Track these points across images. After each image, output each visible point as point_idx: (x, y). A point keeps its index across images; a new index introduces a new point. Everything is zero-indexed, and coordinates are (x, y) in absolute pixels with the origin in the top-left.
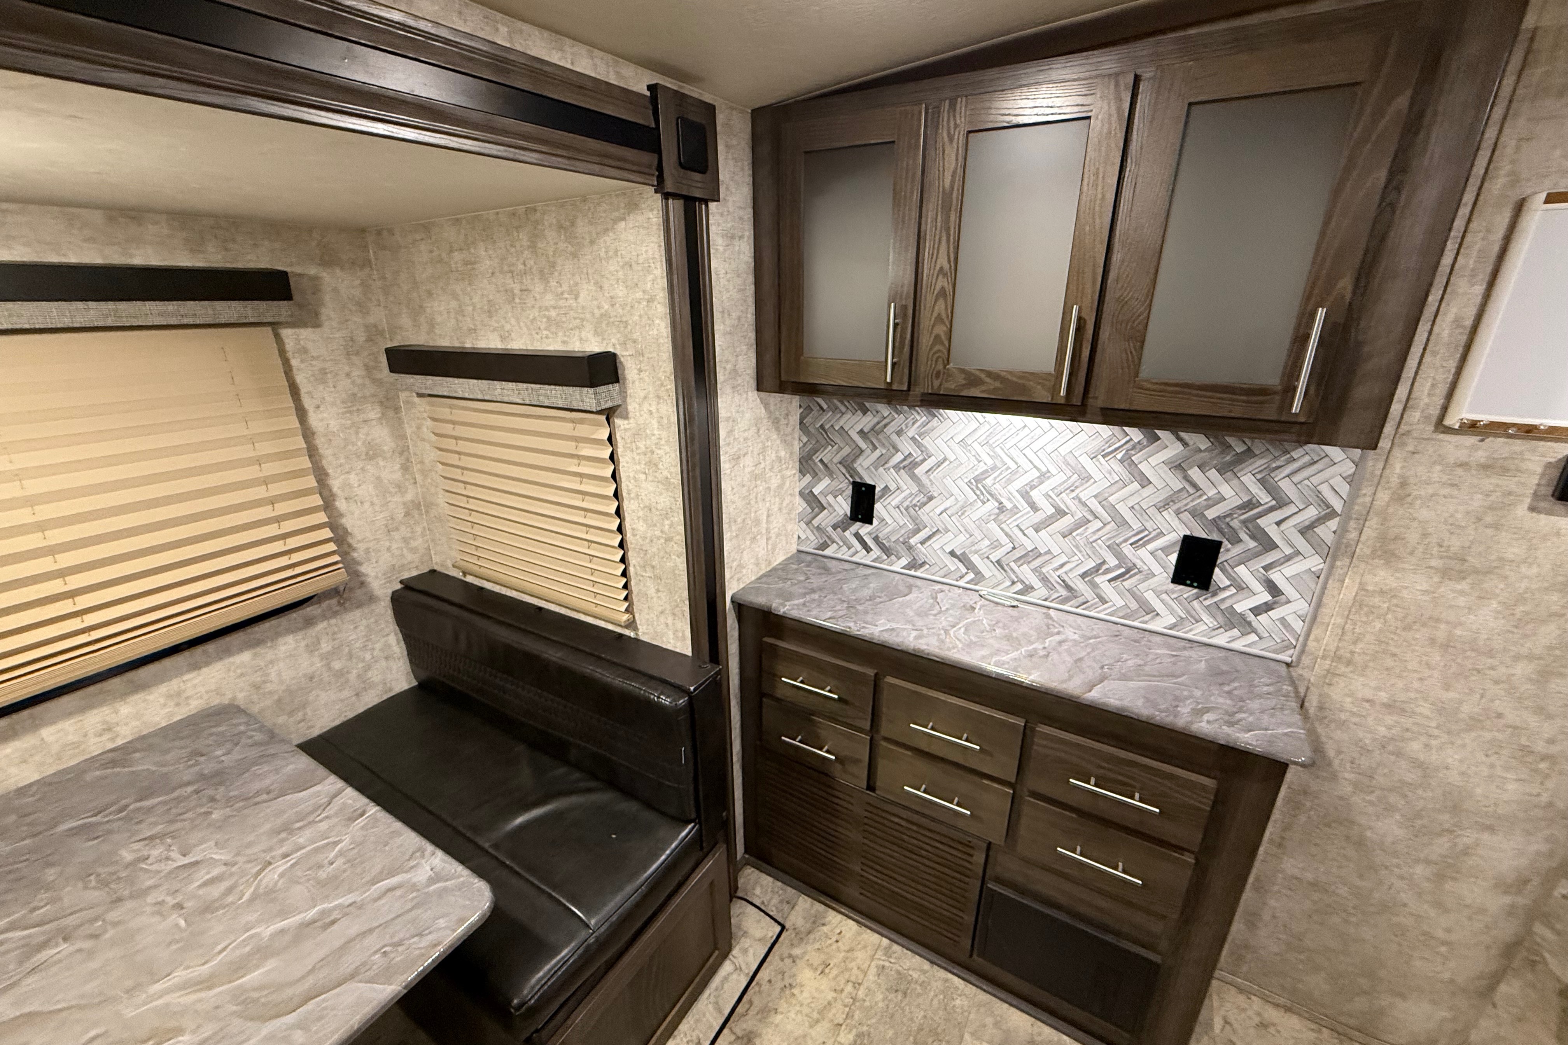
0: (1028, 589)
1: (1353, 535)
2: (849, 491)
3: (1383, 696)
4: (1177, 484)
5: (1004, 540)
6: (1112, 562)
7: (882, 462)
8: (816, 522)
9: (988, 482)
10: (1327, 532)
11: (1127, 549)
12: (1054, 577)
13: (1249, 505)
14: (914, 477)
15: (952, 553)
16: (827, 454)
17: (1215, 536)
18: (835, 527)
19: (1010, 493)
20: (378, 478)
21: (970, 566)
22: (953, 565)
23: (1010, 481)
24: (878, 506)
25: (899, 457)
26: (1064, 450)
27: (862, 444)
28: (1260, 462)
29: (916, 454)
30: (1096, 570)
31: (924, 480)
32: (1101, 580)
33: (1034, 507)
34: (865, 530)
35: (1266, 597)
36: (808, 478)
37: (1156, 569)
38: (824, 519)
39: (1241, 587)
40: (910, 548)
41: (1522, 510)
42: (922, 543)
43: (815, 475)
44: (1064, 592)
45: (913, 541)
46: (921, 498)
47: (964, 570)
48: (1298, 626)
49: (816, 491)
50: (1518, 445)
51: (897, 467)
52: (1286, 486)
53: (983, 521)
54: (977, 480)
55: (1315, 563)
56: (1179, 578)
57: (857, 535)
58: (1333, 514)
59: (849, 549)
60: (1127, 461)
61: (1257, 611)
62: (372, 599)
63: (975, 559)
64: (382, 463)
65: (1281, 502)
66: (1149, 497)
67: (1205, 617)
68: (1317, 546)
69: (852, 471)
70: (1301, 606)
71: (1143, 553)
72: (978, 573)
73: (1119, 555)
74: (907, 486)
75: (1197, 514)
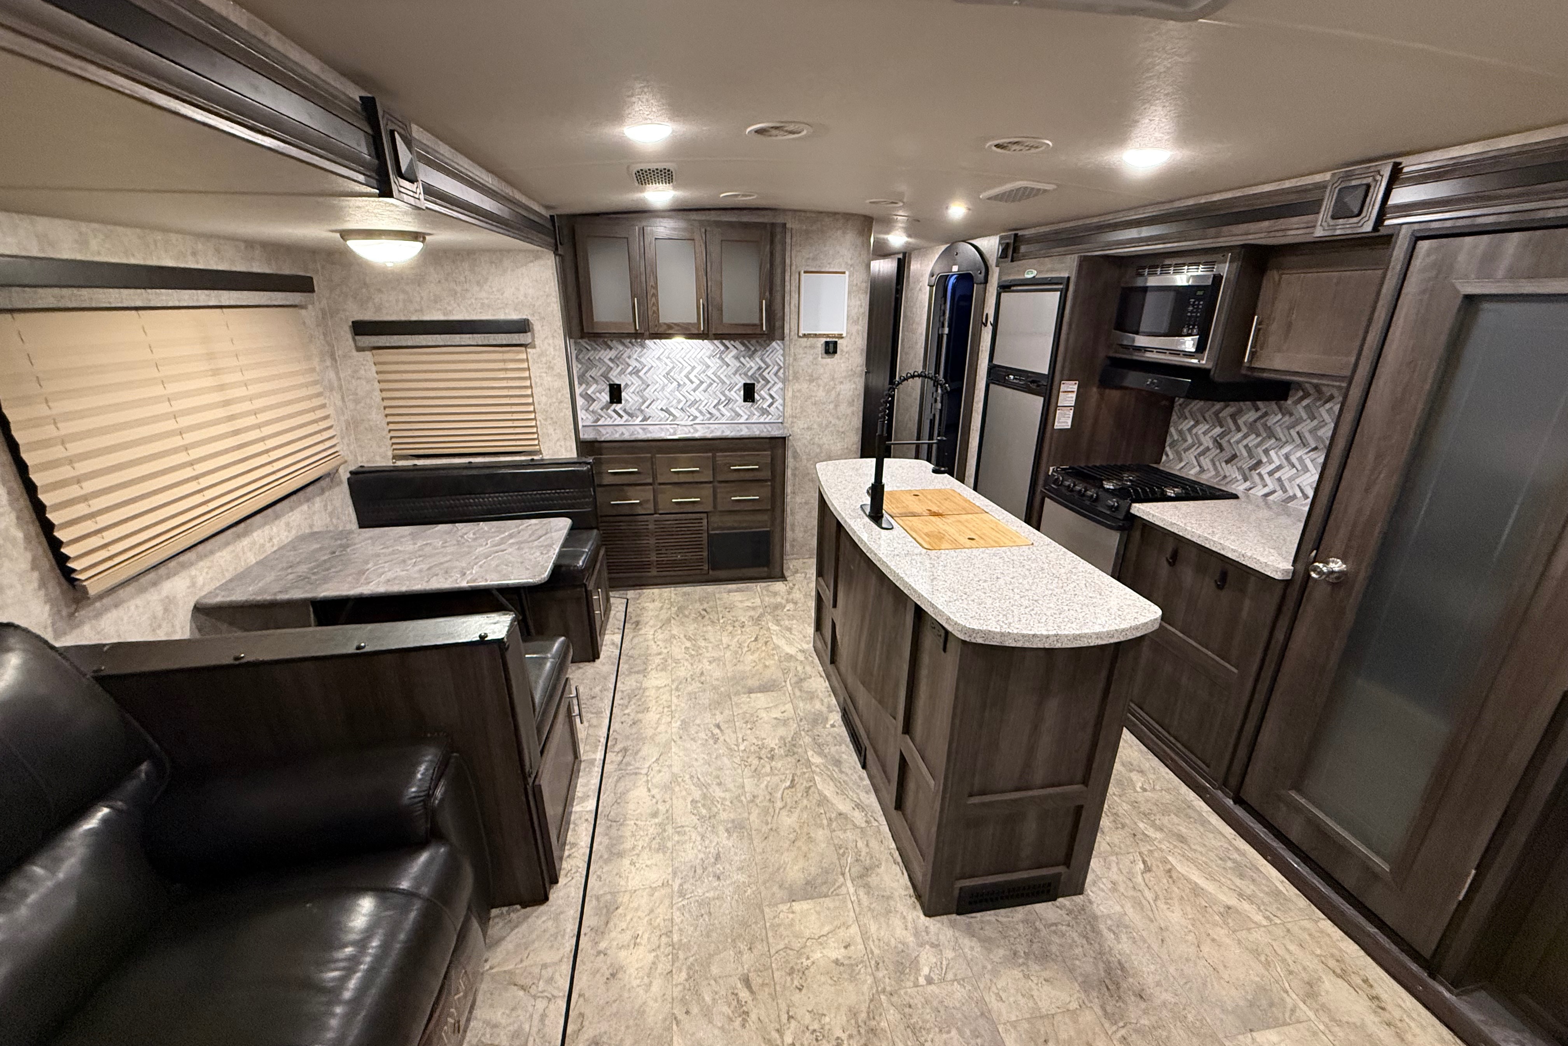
0: (696, 418)
2: (608, 389)
4: (738, 364)
5: (682, 398)
6: (723, 399)
7: (622, 372)
8: (591, 409)
9: (672, 374)
11: (727, 392)
12: (704, 411)
13: (760, 368)
14: (639, 377)
15: (662, 409)
16: (593, 372)
17: (752, 382)
18: (602, 409)
19: (681, 378)
21: (670, 414)
22: (663, 414)
23: (680, 372)
24: (623, 394)
25: (630, 369)
26: (699, 357)
27: (611, 365)
28: (759, 353)
29: (638, 365)
30: (718, 403)
31: (644, 377)
32: (721, 407)
33: (692, 382)
34: (618, 407)
35: (770, 400)
36: (584, 386)
37: (738, 398)
38: (596, 406)
39: (763, 399)
40: (642, 411)
41: (820, 359)
42: (647, 407)
43: (587, 383)
44: (709, 416)
45: (643, 408)
46: (644, 386)
47: (668, 416)
48: (781, 408)
49: (589, 392)
51: (630, 374)
52: (767, 360)
54: (668, 374)
55: (780, 385)
56: (745, 400)
57: (615, 411)
58: (780, 368)
59: (611, 418)
60: (721, 358)
61: (769, 406)
63: (672, 410)
66: (730, 370)
67: (756, 413)
68: (779, 378)
69: (608, 379)
71: (732, 392)
72: (674, 416)
73: (725, 395)
74: (636, 382)
75: (746, 374)
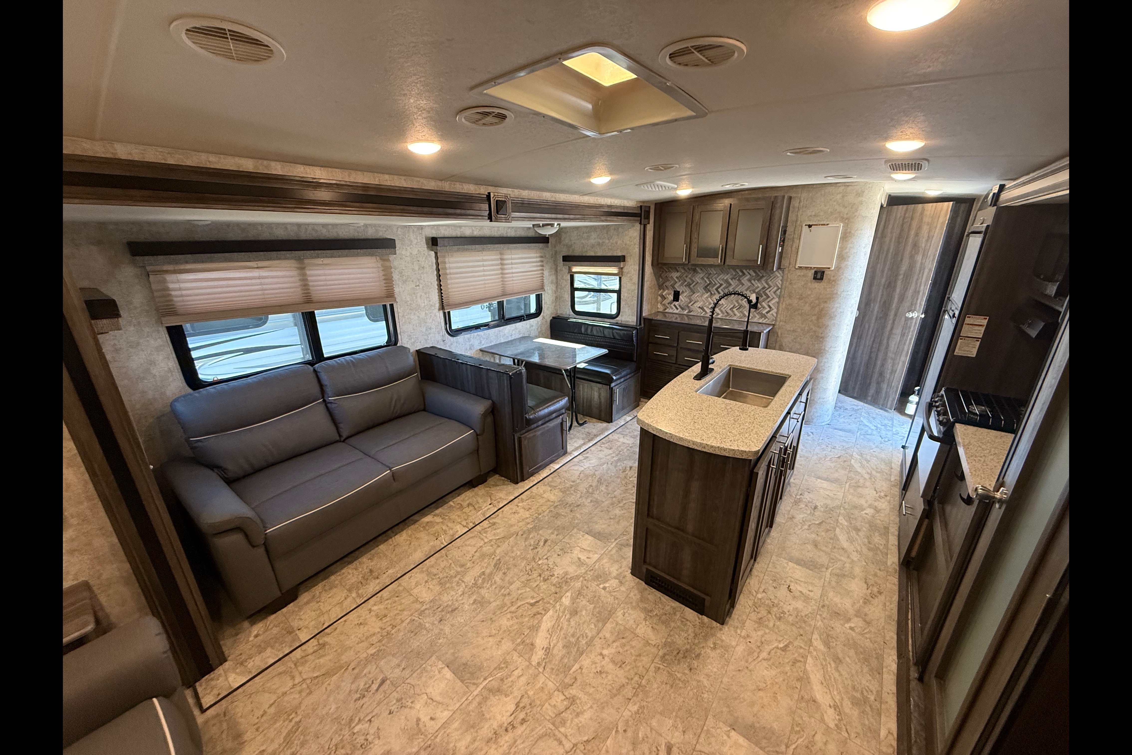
1: (783, 293)
3: (792, 329)
10: (778, 292)
53: (707, 298)
65: (770, 287)
70: (775, 310)
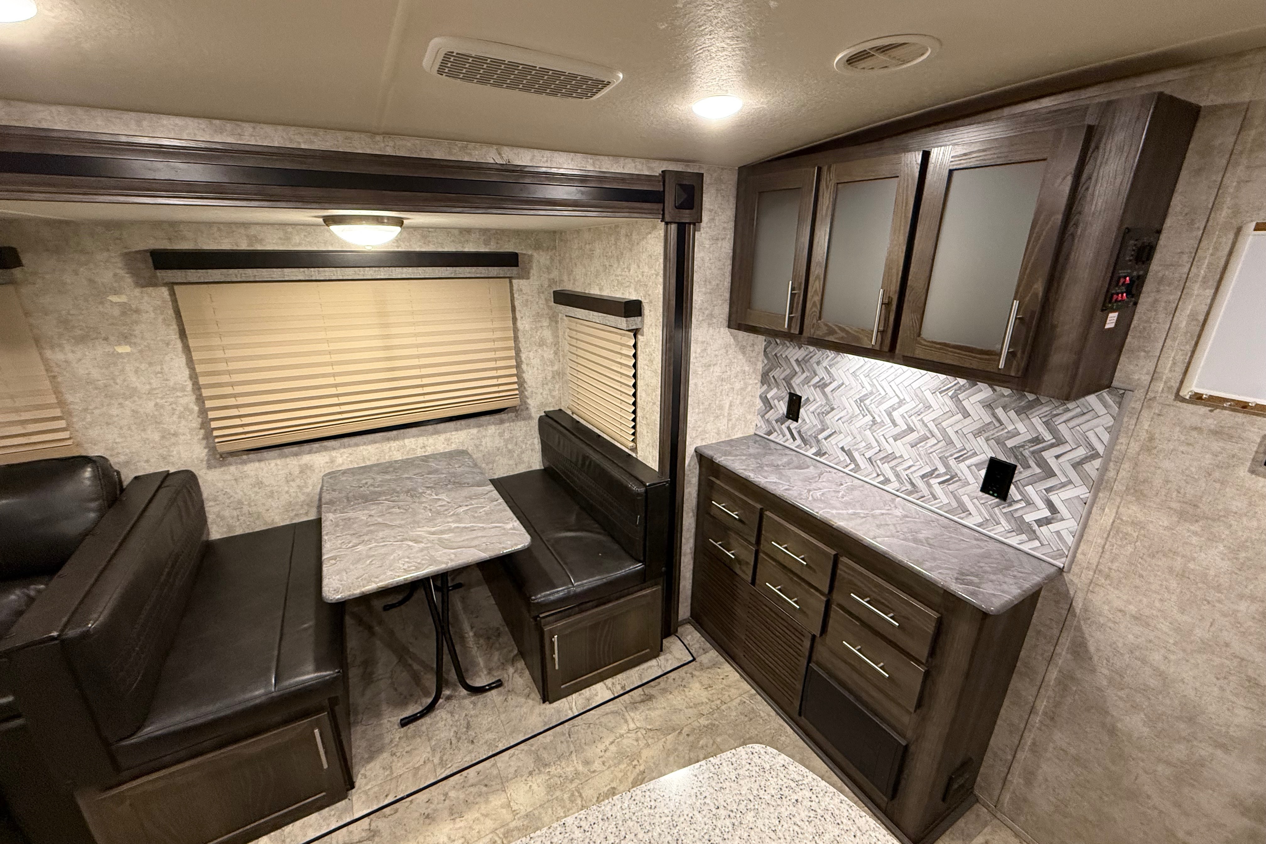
0: (887, 481)
2: (787, 399)
4: (988, 419)
5: (875, 444)
6: (942, 470)
7: (807, 381)
8: (767, 416)
9: (867, 402)
11: (952, 462)
12: (903, 475)
13: (1037, 440)
14: (824, 394)
15: (843, 449)
16: (777, 373)
17: (1012, 461)
18: (777, 421)
19: (880, 412)
20: (543, 356)
22: (843, 457)
23: (880, 403)
24: (802, 410)
26: (915, 386)
27: (797, 369)
28: (1045, 409)
29: (827, 379)
30: (931, 474)
31: (829, 395)
32: (934, 481)
33: (895, 424)
34: (793, 425)
35: (1046, 513)
36: (765, 387)
37: (971, 480)
38: (772, 415)
39: (1029, 503)
40: (818, 441)
41: (1243, 472)
42: (826, 439)
43: (769, 385)
44: (909, 487)
45: (820, 437)
46: (827, 408)
47: (849, 462)
48: (1070, 540)
49: (769, 396)
50: (1240, 418)
51: (815, 386)
52: (1063, 429)
54: (862, 400)
55: (1082, 491)
56: (985, 489)
57: (789, 428)
58: (1096, 456)
59: (784, 436)
60: (955, 398)
61: (1041, 522)
62: (530, 417)
63: (856, 455)
64: (545, 349)
66: (969, 425)
67: (1003, 521)
68: (1085, 478)
69: (790, 385)
71: (963, 466)
72: (857, 465)
73: (947, 466)
74: (820, 400)
75: (1000, 442)
